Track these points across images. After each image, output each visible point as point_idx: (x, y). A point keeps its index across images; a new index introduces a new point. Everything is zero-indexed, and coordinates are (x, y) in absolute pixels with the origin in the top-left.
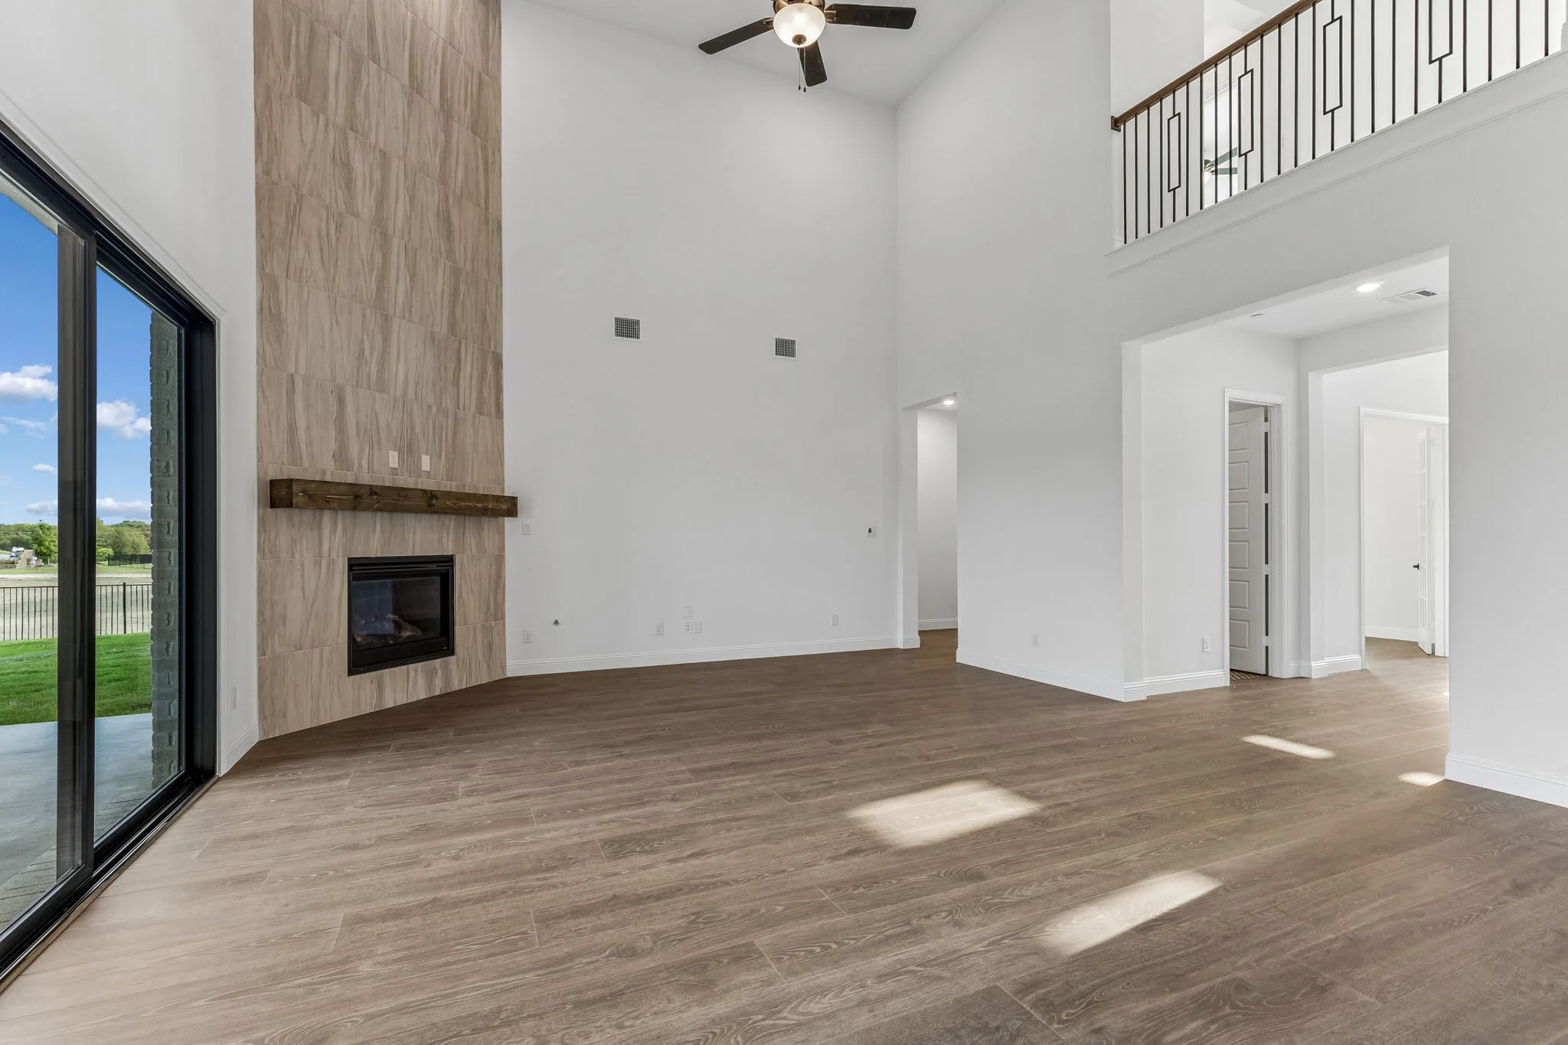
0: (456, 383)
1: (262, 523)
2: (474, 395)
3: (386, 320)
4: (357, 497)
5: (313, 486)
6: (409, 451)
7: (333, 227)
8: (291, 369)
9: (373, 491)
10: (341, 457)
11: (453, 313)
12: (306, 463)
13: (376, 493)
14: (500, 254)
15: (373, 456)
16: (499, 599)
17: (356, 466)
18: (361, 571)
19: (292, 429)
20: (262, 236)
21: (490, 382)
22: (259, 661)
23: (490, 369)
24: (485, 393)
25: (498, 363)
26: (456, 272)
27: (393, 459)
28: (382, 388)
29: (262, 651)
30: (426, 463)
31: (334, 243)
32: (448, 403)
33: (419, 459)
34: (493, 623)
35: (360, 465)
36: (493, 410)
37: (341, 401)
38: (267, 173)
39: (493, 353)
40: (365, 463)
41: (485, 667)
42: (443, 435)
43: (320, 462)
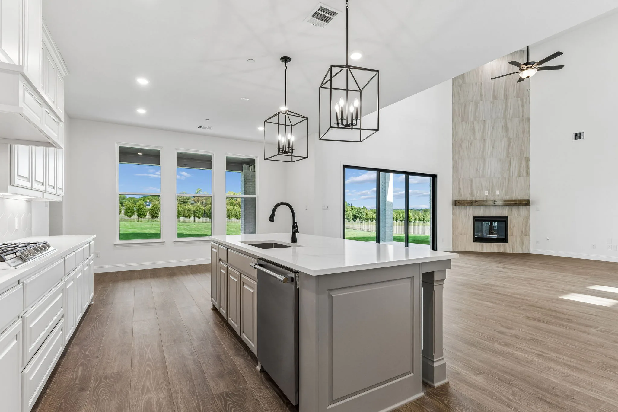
0: (509, 169)
1: (453, 209)
2: (516, 171)
3: (484, 160)
4: (472, 203)
5: (461, 201)
6: (491, 190)
7: (470, 144)
8: (460, 177)
9: (476, 201)
10: (472, 194)
11: (508, 151)
12: (463, 196)
13: (477, 202)
14: (529, 128)
15: (480, 193)
16: (527, 229)
17: (476, 195)
18: (477, 219)
19: (460, 189)
20: (454, 153)
21: (524, 166)
22: (453, 235)
23: (524, 162)
24: (521, 170)
25: (527, 160)
26: (509, 140)
27: (486, 193)
28: (483, 176)
29: (453, 234)
30: (497, 193)
31: (470, 147)
32: (506, 176)
33: (495, 192)
34: (524, 236)
35: (477, 195)
36: (525, 174)
37: (472, 181)
38: (455, 140)
39: (525, 157)
40: (478, 194)
41: (520, 249)
42: (504, 185)
43: (466, 196)
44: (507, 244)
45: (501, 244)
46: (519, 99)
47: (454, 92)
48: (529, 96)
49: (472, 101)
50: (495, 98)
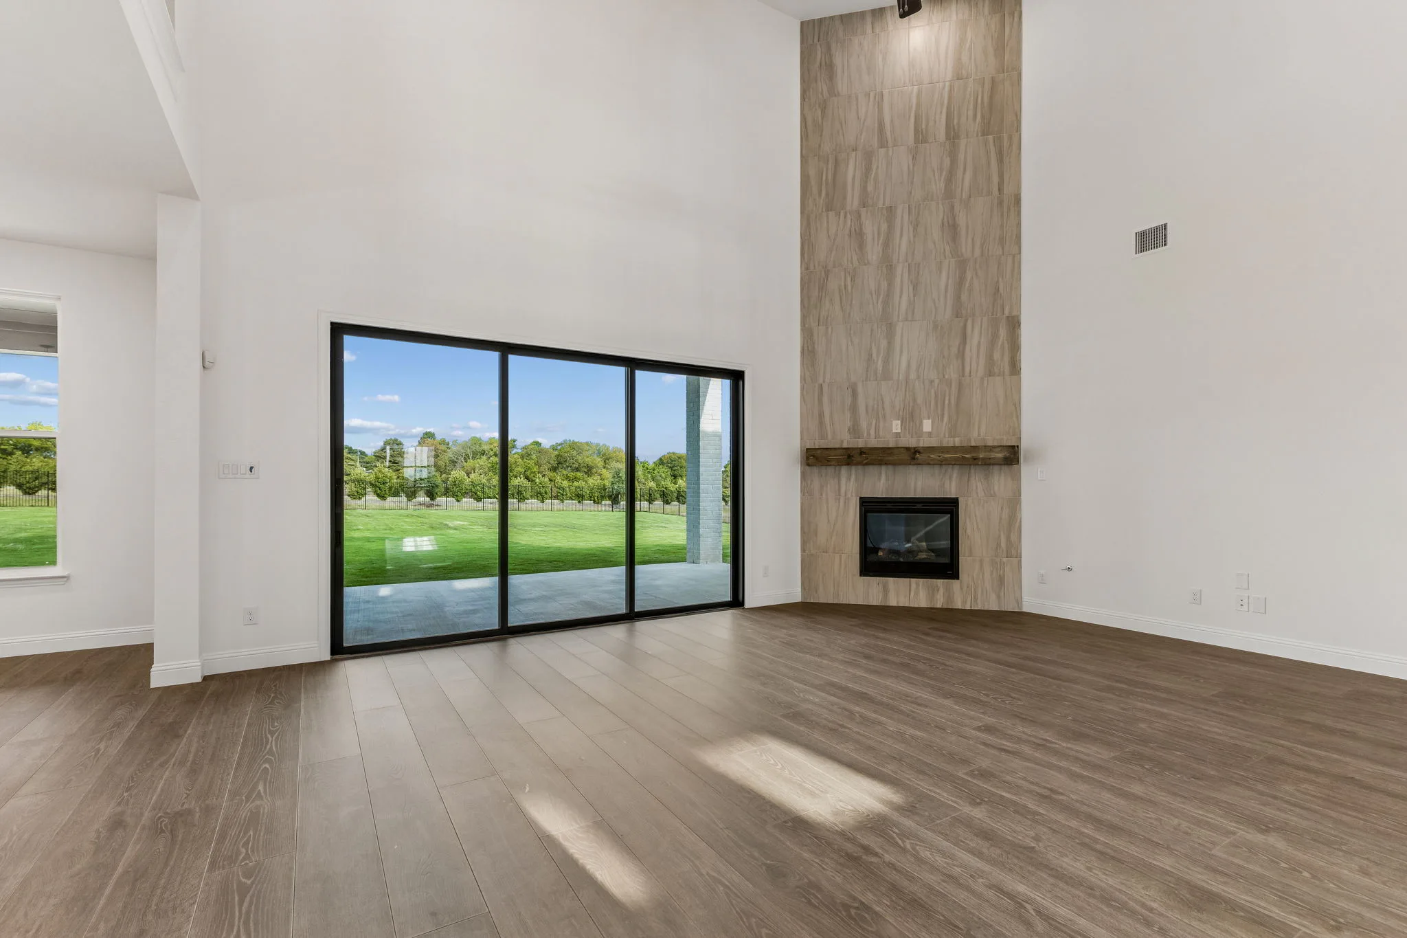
0: (961, 354)
1: (804, 476)
2: (982, 361)
3: (891, 327)
4: (850, 456)
5: (819, 452)
6: (910, 417)
7: (849, 279)
8: (821, 381)
9: (862, 452)
10: (855, 430)
11: (958, 298)
12: (830, 437)
13: (865, 453)
14: (1019, 225)
15: (879, 427)
16: (1014, 538)
17: (865, 435)
18: (869, 507)
19: (821, 416)
20: (804, 307)
21: (1003, 343)
22: (802, 555)
23: (1003, 333)
24: (997, 356)
25: (1014, 324)
26: (962, 264)
27: (896, 426)
28: (887, 376)
29: (803, 550)
30: (927, 426)
31: (850, 291)
32: (952, 373)
33: (921, 423)
34: (1005, 560)
35: (869, 434)
36: (1007, 369)
37: (854, 394)
38: (807, 269)
39: (1008, 317)
40: (872, 432)
41: (993, 597)
42: (947, 402)
43: (841, 437)
44: (955, 583)
45: (940, 582)
46: (991, 138)
47: (805, 122)
48: (1018, 129)
49: (855, 149)
50: (921, 137)
